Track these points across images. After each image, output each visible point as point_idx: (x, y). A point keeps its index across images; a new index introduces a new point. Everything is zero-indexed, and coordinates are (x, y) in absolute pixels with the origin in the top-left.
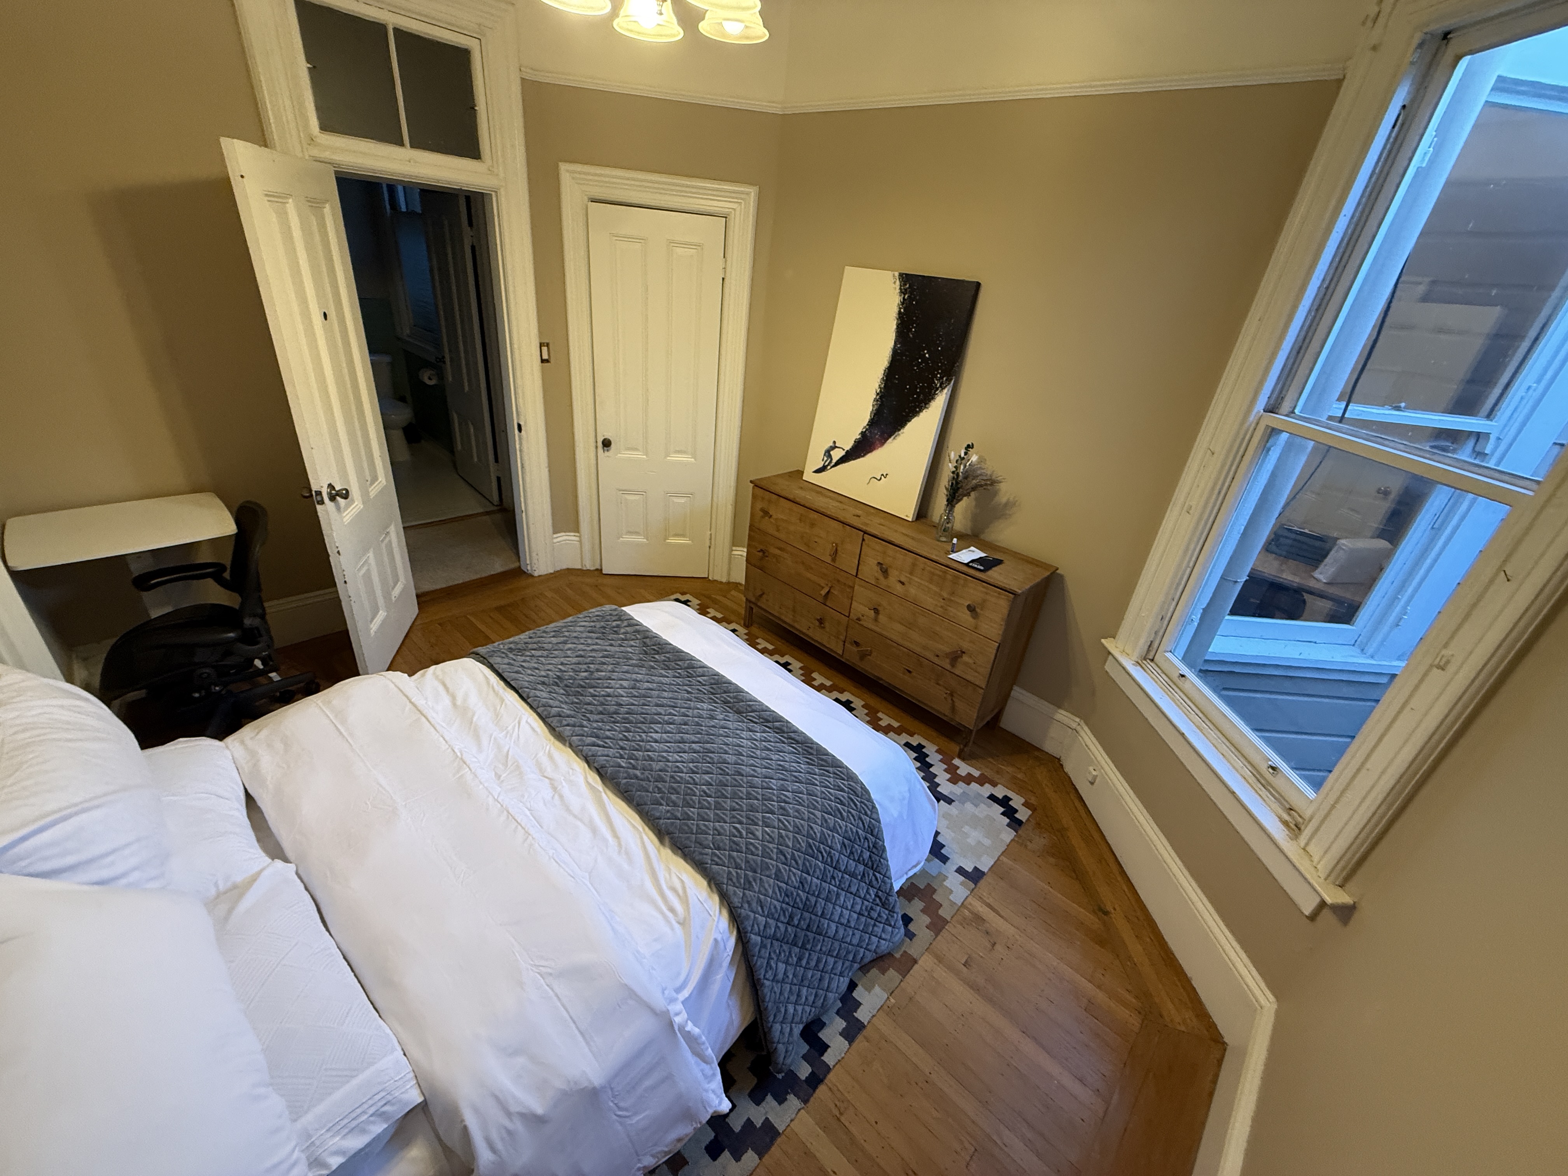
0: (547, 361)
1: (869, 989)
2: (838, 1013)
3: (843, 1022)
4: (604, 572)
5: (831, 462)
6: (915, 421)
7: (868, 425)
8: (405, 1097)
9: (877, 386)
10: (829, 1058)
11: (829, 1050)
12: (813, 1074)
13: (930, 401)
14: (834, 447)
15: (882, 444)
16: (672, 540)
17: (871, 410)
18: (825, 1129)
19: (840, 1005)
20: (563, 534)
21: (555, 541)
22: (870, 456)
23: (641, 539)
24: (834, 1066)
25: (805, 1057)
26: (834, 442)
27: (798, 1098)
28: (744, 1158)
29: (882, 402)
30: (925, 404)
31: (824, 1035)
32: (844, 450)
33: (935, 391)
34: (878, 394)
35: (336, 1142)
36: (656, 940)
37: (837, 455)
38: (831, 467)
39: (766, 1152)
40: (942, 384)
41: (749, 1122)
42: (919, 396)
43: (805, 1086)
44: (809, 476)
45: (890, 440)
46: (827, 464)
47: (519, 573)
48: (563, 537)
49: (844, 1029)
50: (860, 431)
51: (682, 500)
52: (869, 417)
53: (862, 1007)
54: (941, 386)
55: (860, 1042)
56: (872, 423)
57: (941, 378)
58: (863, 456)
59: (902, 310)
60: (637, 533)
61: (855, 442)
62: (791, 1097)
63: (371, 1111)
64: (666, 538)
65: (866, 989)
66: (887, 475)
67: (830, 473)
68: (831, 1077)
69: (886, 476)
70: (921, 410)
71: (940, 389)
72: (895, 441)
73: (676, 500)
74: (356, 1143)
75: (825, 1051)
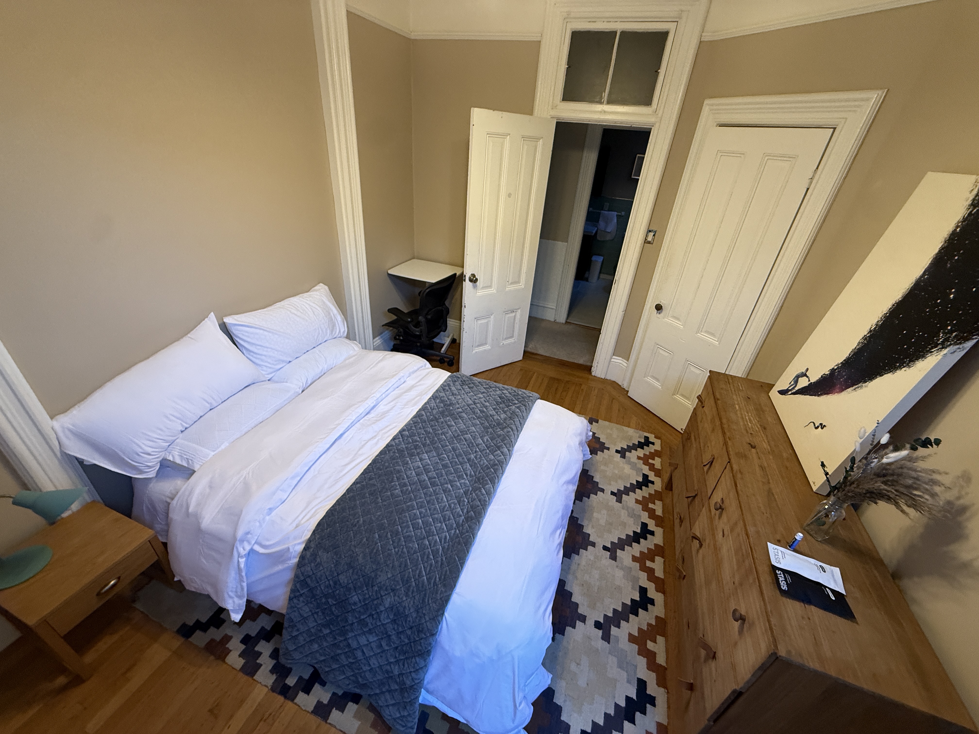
0: (649, 243)
1: (357, 716)
2: (334, 694)
3: (327, 700)
4: (629, 395)
5: (793, 388)
6: (888, 377)
7: (841, 363)
8: (195, 464)
9: (875, 322)
10: (301, 697)
11: (306, 695)
12: (289, 687)
13: (917, 359)
14: (804, 375)
15: (842, 390)
16: (678, 397)
17: (854, 348)
18: (256, 710)
19: (340, 694)
20: (621, 359)
21: (612, 360)
22: (824, 398)
23: (657, 384)
24: (296, 704)
25: (301, 678)
26: (807, 370)
27: (273, 683)
28: (241, 658)
29: (869, 342)
30: (910, 361)
31: (317, 687)
32: (809, 381)
33: (932, 348)
34: (871, 331)
35: (176, 453)
36: (281, 518)
37: (803, 383)
38: (792, 394)
39: (243, 673)
40: (947, 340)
41: (259, 654)
42: (910, 347)
43: (281, 685)
44: (774, 394)
45: (849, 390)
46: (790, 388)
47: (588, 369)
48: (618, 360)
49: (322, 702)
50: (831, 368)
51: (698, 372)
52: (848, 355)
53: (340, 713)
54: (943, 342)
55: (315, 720)
56: (847, 363)
57: (951, 332)
58: (819, 395)
59: (958, 229)
60: (658, 380)
61: (822, 376)
62: (274, 677)
63: (188, 457)
64: (674, 394)
65: (355, 714)
66: (825, 426)
67: (789, 398)
68: (290, 703)
69: (822, 426)
70: (900, 367)
71: (940, 346)
72: (854, 393)
73: (693, 369)
74: (178, 461)
75: (305, 693)
